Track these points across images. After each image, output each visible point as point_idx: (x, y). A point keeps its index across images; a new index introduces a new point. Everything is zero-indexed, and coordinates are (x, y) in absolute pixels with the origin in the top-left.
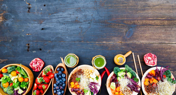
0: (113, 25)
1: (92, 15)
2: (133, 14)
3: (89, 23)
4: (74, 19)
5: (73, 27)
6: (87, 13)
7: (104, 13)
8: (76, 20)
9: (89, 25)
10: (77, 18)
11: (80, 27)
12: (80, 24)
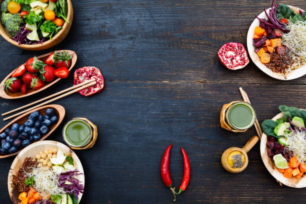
0: (187, 43)
1: (138, 20)
2: (232, 18)
3: (131, 38)
4: (97, 30)
5: (94, 47)
6: (127, 16)
7: (164, 16)
8: (100, 32)
9: (131, 42)
10: (103, 27)
11: (110, 49)
12: (111, 40)
